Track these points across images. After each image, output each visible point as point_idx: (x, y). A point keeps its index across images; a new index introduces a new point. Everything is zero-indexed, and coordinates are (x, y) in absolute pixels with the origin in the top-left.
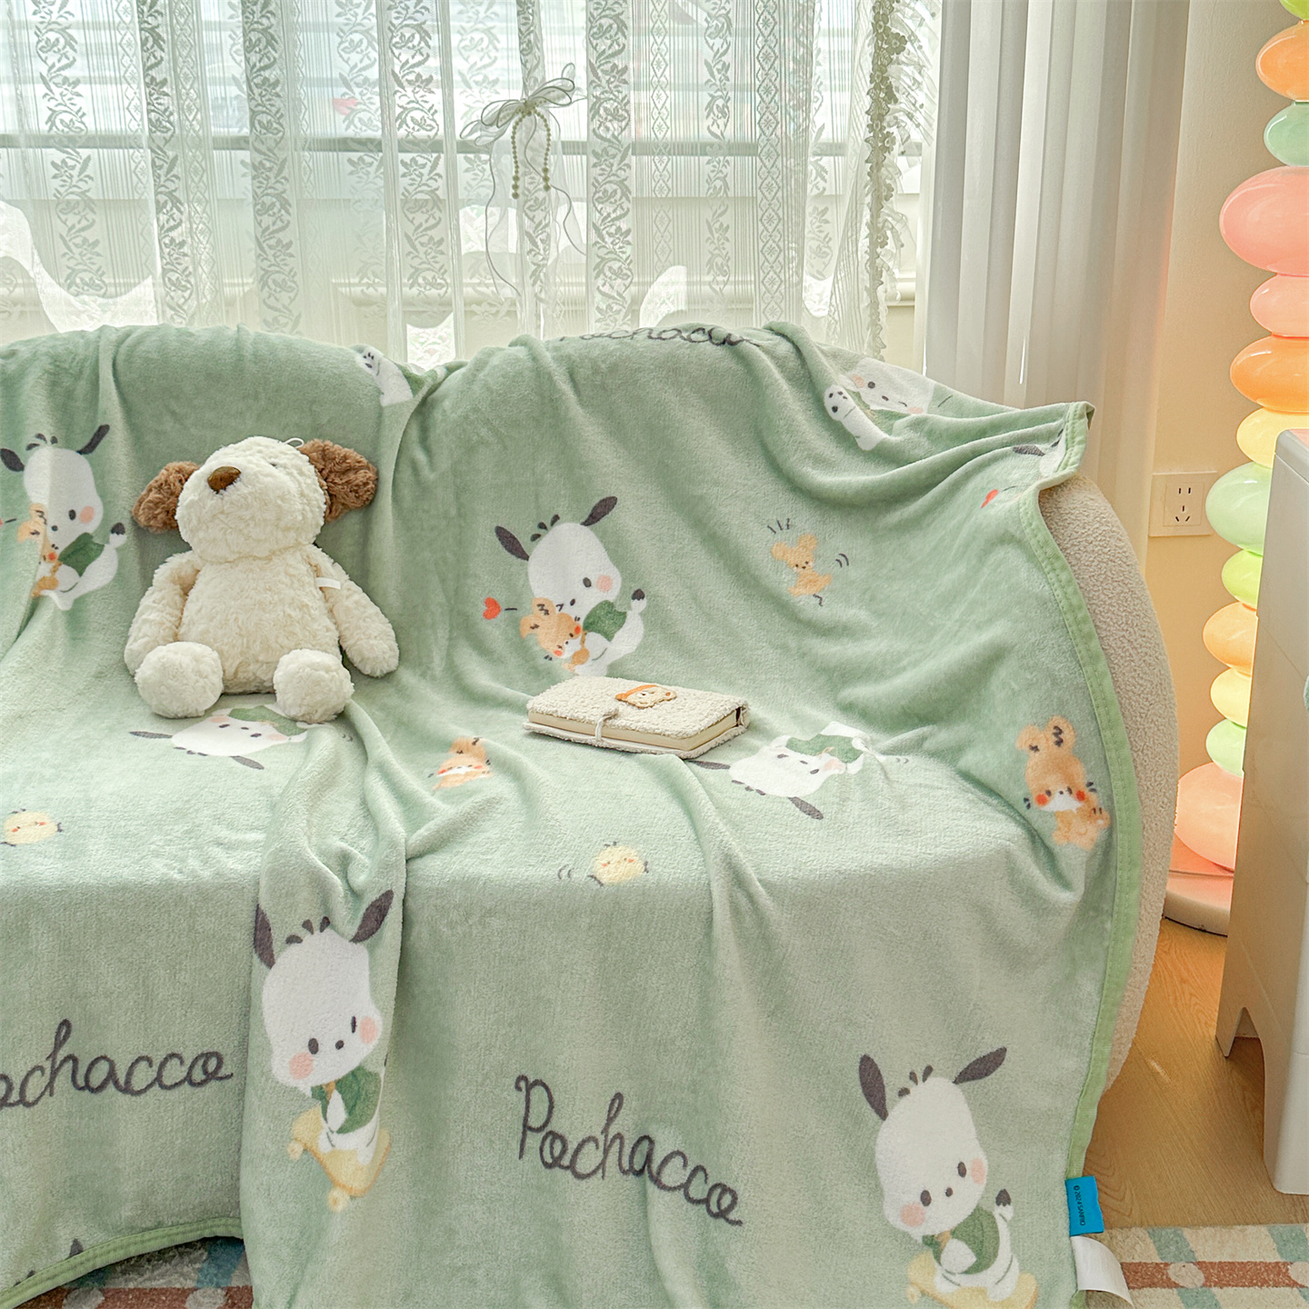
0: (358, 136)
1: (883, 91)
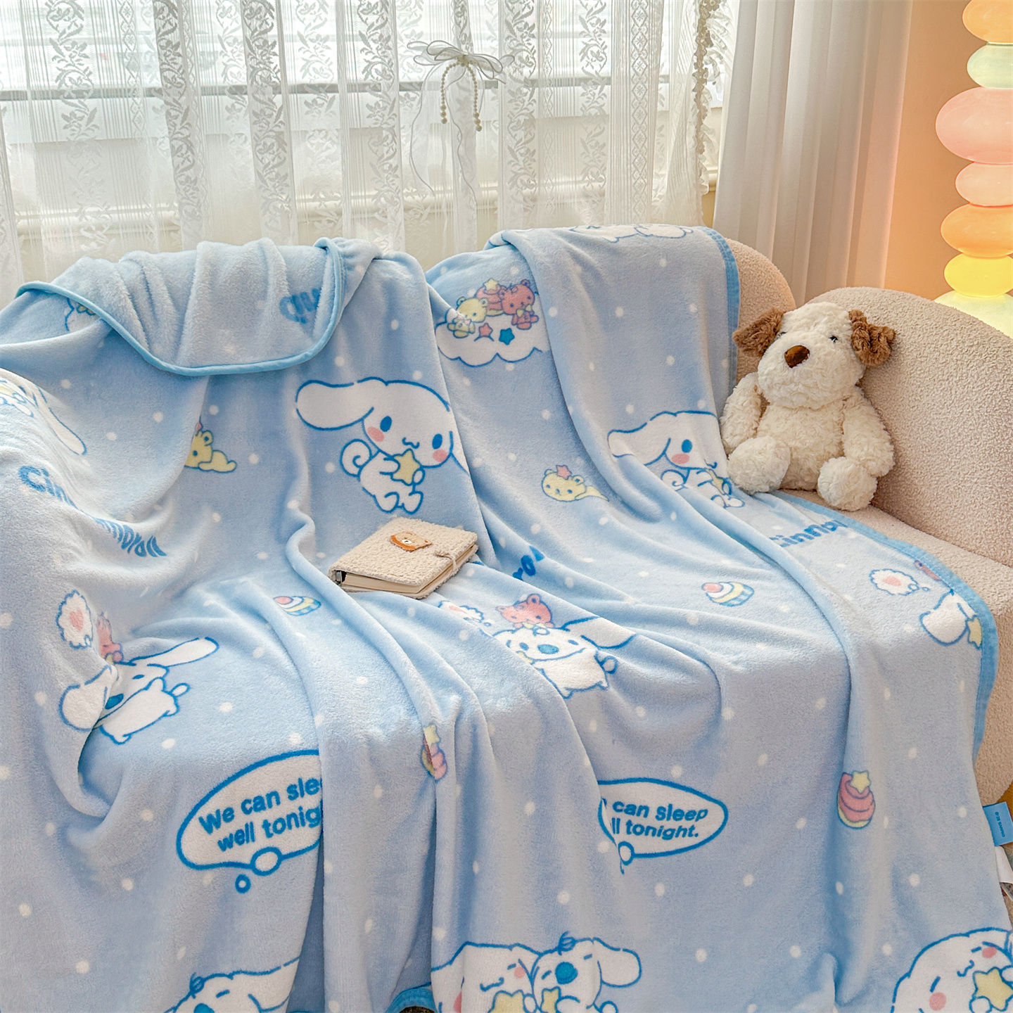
0: (312, 83)
1: (704, 38)
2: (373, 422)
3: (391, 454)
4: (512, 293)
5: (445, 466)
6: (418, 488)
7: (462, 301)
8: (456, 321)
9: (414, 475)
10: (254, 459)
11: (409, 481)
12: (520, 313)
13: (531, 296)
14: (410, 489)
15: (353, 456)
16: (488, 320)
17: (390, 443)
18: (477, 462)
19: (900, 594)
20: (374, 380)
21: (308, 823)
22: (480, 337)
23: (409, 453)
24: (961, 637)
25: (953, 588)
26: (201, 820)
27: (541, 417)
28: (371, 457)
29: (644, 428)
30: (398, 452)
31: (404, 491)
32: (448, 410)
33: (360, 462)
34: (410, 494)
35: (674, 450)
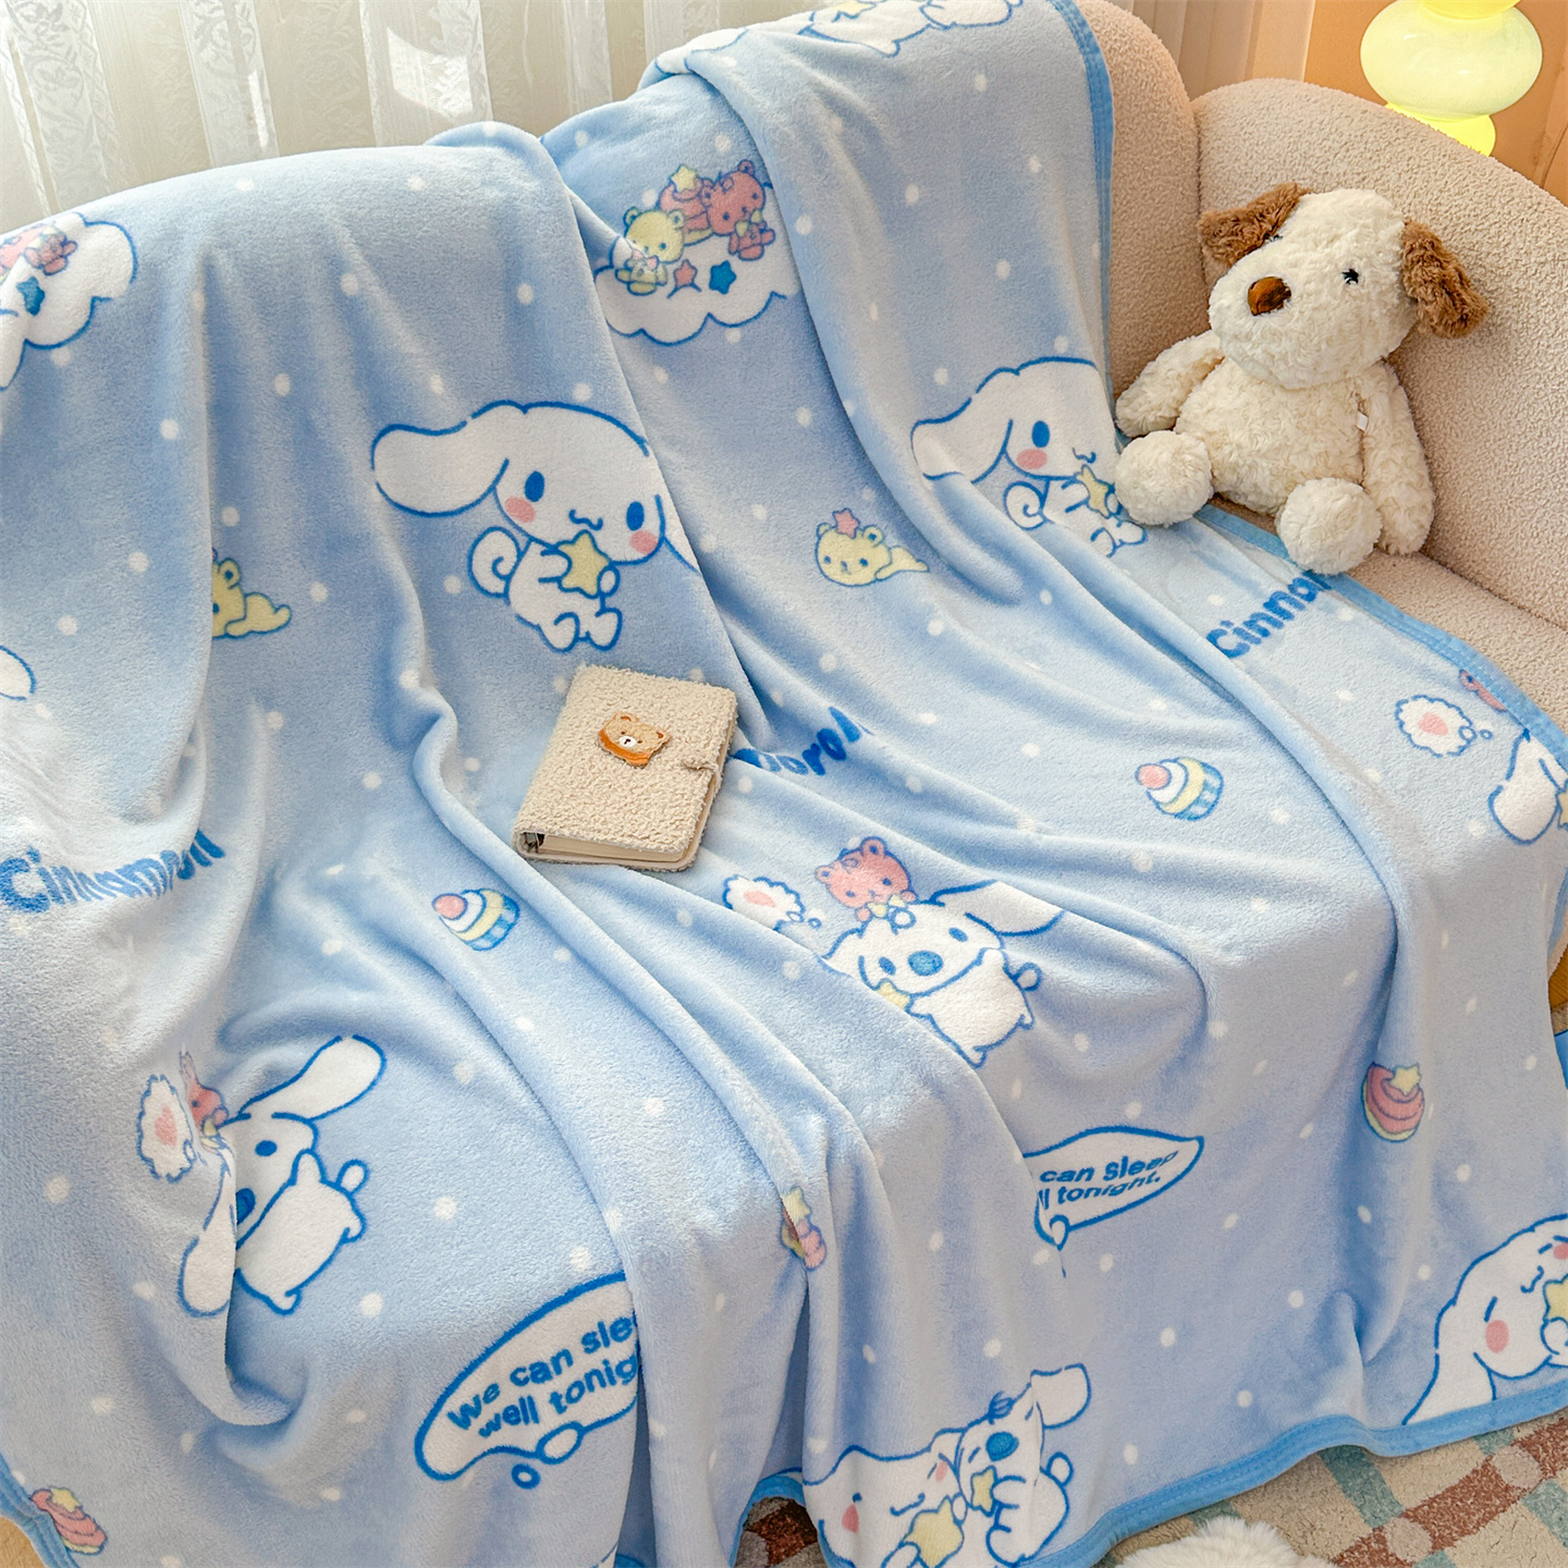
2: (512, 488)
3: (553, 541)
4: (724, 191)
5: (654, 561)
6: (610, 603)
7: (634, 217)
8: (630, 264)
9: (599, 579)
10: (319, 592)
11: (592, 590)
12: (742, 228)
13: (757, 190)
14: (595, 605)
15: (491, 559)
16: (689, 254)
17: (548, 521)
18: (709, 544)
19: (1449, 753)
20: (501, 407)
21: (620, 1381)
22: (676, 290)
23: (585, 539)
24: (1549, 825)
25: (1528, 726)
26: (451, 1416)
27: (796, 423)
28: (521, 554)
29: (969, 408)
30: (565, 538)
31: (586, 608)
32: (646, 453)
33: (504, 569)
34: (598, 614)
35: (1021, 442)
